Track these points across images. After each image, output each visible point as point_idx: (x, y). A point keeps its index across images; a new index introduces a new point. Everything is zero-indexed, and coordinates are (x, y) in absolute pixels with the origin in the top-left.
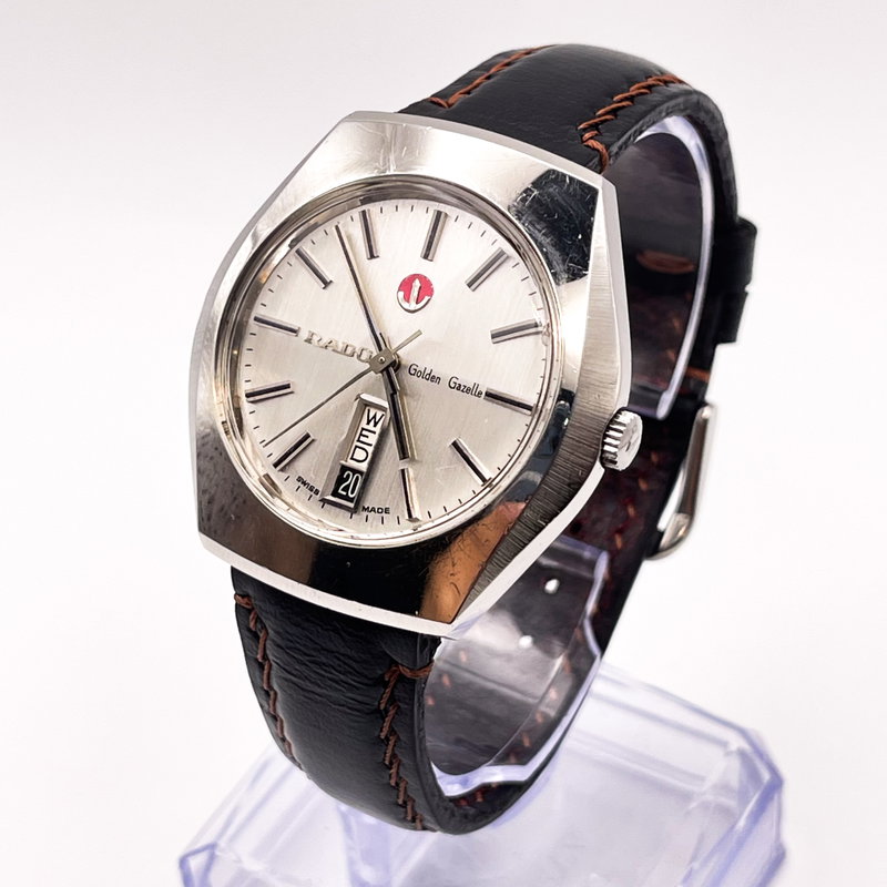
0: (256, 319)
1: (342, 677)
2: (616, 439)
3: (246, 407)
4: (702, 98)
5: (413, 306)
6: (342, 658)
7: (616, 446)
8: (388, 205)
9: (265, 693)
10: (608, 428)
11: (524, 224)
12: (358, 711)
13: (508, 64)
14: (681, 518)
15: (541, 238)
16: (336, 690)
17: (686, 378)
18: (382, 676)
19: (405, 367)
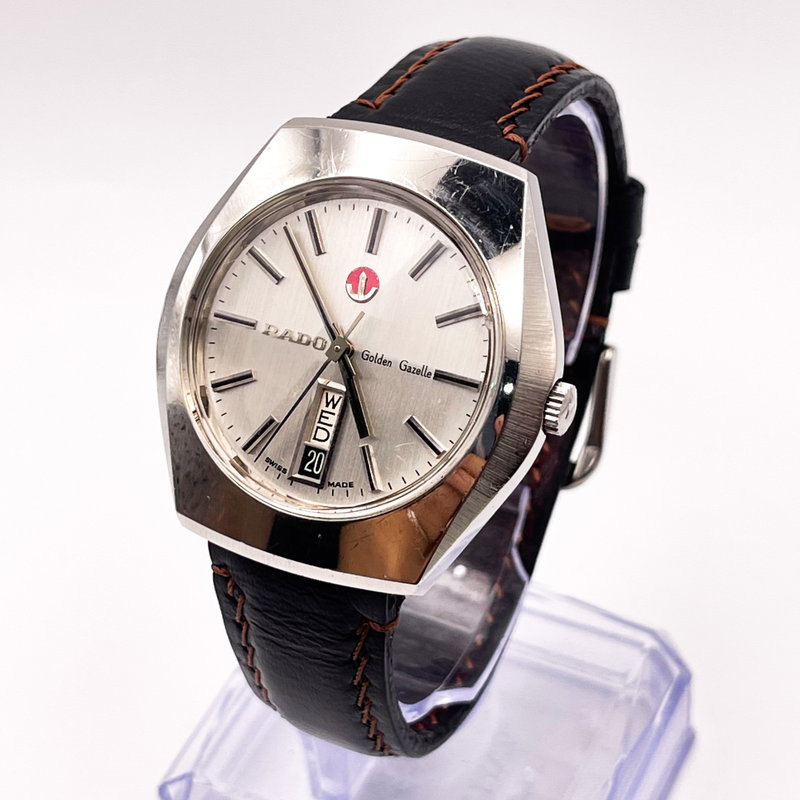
0: (216, 315)
1: (317, 634)
2: (556, 409)
3: (213, 396)
4: (599, 82)
5: (362, 297)
6: (316, 618)
7: (557, 416)
8: (331, 205)
9: (242, 650)
10: (549, 400)
11: (459, 219)
12: (333, 662)
13: (425, 62)
14: (590, 450)
15: (475, 229)
16: (311, 645)
17: (589, 325)
18: (354, 632)
19: (358, 352)
